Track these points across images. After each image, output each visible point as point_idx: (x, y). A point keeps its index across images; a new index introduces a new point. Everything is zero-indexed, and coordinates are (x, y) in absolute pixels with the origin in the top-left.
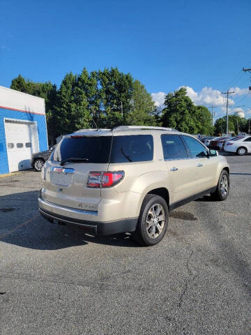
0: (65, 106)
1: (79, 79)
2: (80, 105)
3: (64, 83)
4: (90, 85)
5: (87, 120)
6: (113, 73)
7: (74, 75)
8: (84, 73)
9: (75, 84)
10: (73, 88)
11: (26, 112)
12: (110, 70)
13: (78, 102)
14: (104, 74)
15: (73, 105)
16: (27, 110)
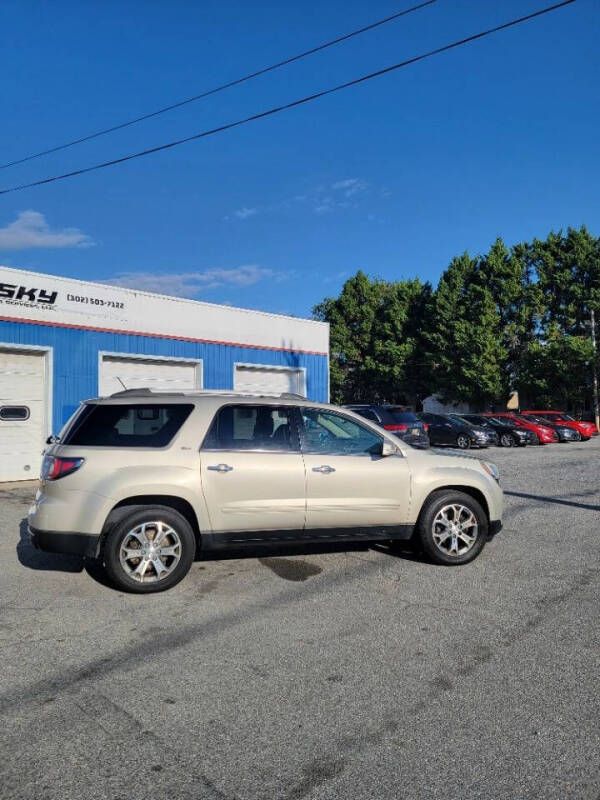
0: (443, 328)
1: (483, 265)
2: (479, 323)
3: (447, 277)
4: (507, 276)
5: (493, 359)
6: (571, 243)
7: (471, 258)
8: (496, 249)
9: (472, 278)
10: (466, 286)
11: (285, 351)
12: (565, 235)
13: (473, 316)
14: (545, 247)
15: (461, 325)
16: (287, 347)
